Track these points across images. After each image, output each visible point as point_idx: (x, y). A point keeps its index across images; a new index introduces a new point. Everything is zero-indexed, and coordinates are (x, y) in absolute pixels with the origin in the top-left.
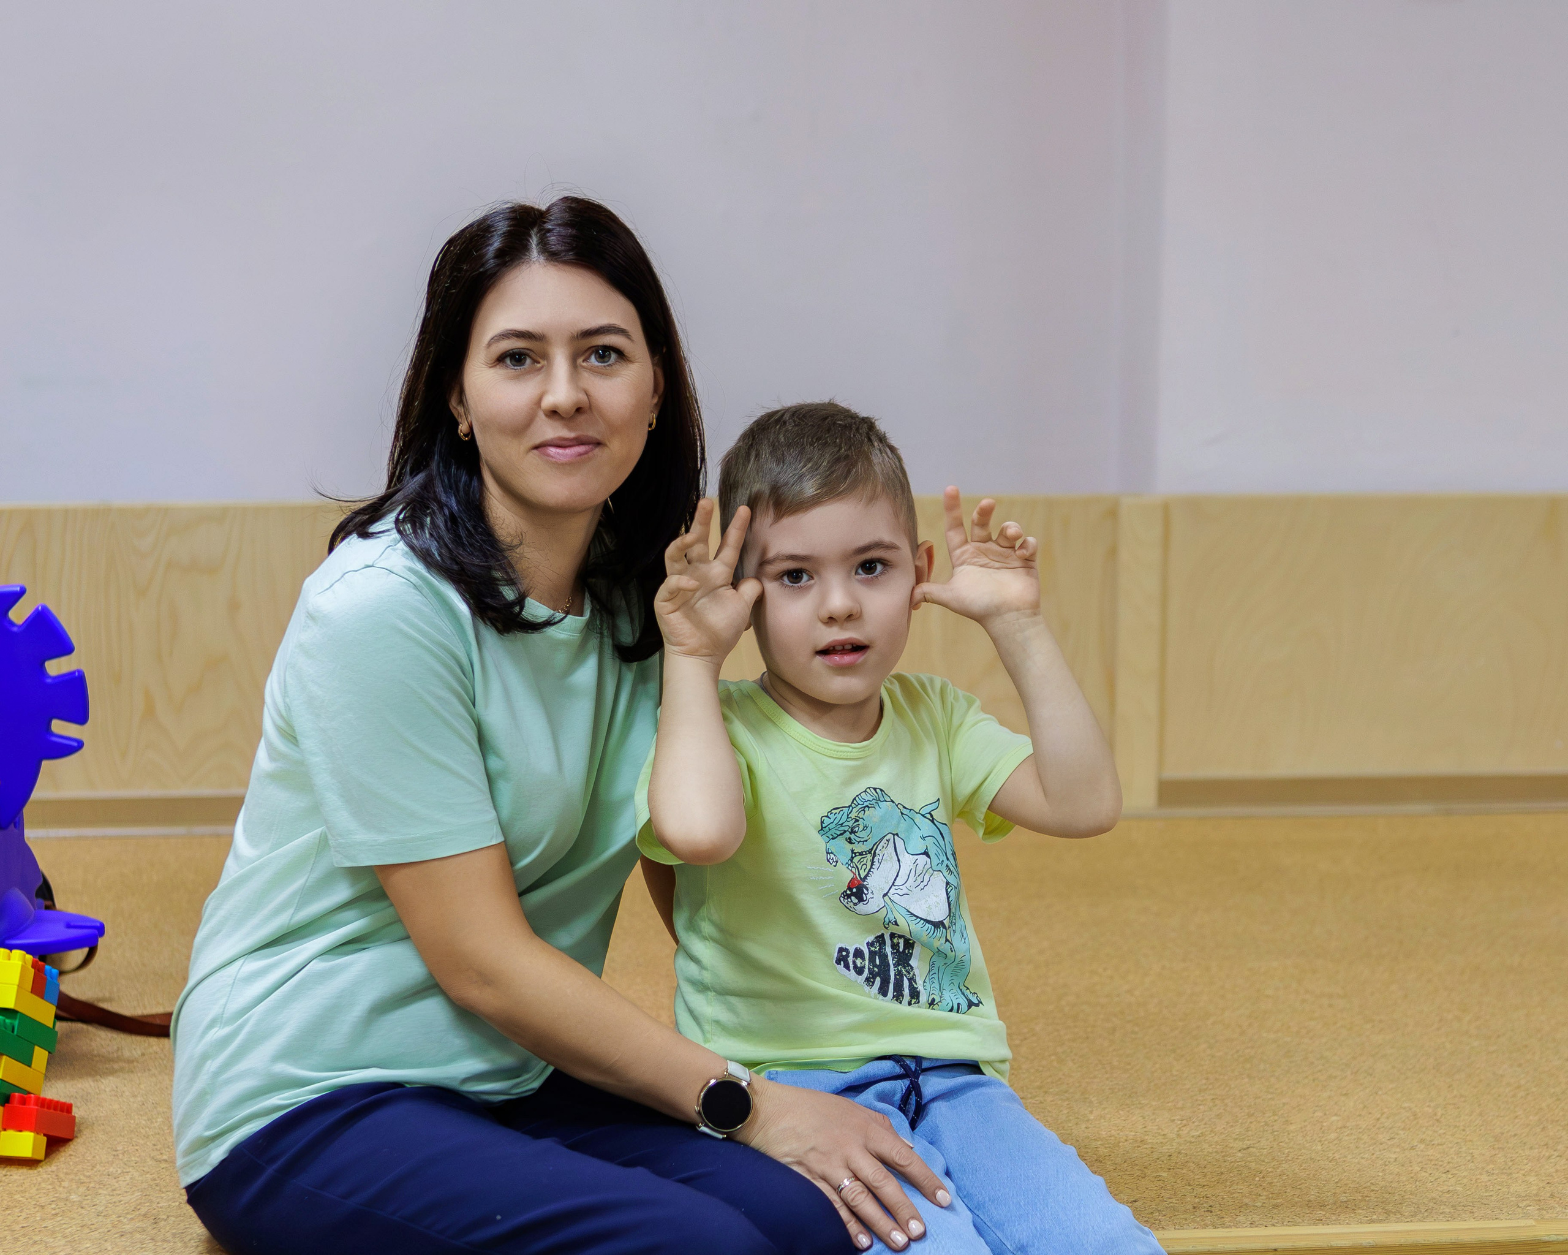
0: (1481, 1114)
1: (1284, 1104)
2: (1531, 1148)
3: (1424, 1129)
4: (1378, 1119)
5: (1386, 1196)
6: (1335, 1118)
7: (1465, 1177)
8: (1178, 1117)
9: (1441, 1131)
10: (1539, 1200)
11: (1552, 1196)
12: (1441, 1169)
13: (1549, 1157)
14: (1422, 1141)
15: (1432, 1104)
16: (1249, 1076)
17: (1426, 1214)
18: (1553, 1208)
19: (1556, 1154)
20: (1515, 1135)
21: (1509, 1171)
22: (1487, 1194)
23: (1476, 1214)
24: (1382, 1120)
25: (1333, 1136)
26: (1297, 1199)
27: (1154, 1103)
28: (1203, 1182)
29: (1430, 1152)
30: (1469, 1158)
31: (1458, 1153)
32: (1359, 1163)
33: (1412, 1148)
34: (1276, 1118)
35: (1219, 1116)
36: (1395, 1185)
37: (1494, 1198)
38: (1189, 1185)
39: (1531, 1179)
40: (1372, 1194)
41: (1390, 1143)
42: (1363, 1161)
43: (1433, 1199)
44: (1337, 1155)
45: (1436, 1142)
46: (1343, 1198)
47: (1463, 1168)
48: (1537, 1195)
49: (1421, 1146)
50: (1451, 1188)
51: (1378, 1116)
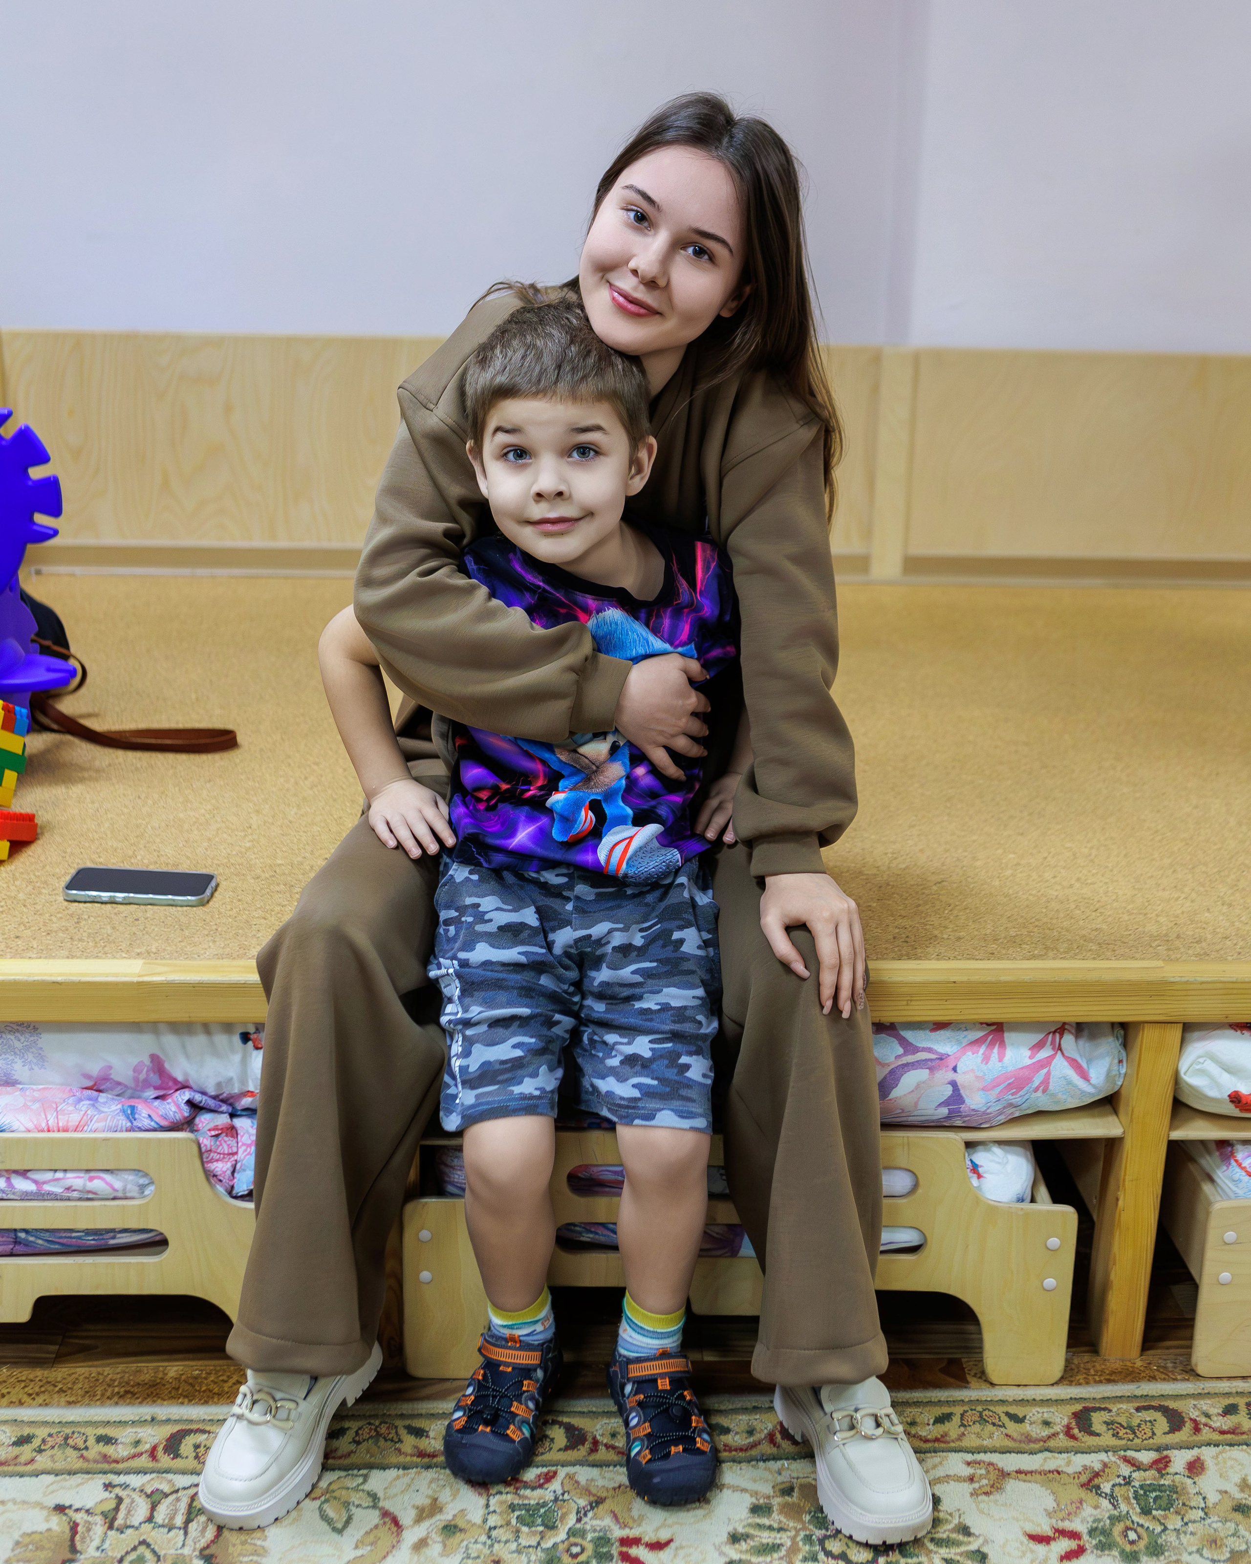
0: (1126, 856)
1: (974, 841)
2: (1164, 890)
3: (1080, 869)
4: (1046, 858)
5: (1047, 931)
6: (1012, 856)
7: (1110, 916)
8: (890, 850)
9: (1094, 871)
10: (1168, 941)
11: (1178, 937)
12: (1092, 907)
13: (1177, 899)
14: (1078, 879)
15: (1089, 845)
16: (949, 814)
17: (1077, 951)
18: (1178, 949)
19: (1183, 896)
20: (1152, 877)
21: (1144, 911)
22: (1126, 933)
23: (1117, 952)
24: (1049, 859)
25: (1009, 872)
26: (976, 933)
27: (873, 837)
28: (903, 913)
29: (1083, 891)
30: (1114, 897)
31: (1106, 893)
32: (1027, 899)
33: (1071, 886)
34: (966, 854)
35: (922, 851)
36: (1054, 921)
37: (1132, 937)
38: (892, 915)
39: (1162, 919)
40: (1036, 930)
41: (1053, 881)
42: (1031, 898)
43: (1084, 936)
44: (1011, 891)
45: (1089, 881)
46: (1012, 933)
47: (1109, 907)
48: (1166, 935)
49: (1077, 885)
50: (1098, 926)
51: (1046, 855)
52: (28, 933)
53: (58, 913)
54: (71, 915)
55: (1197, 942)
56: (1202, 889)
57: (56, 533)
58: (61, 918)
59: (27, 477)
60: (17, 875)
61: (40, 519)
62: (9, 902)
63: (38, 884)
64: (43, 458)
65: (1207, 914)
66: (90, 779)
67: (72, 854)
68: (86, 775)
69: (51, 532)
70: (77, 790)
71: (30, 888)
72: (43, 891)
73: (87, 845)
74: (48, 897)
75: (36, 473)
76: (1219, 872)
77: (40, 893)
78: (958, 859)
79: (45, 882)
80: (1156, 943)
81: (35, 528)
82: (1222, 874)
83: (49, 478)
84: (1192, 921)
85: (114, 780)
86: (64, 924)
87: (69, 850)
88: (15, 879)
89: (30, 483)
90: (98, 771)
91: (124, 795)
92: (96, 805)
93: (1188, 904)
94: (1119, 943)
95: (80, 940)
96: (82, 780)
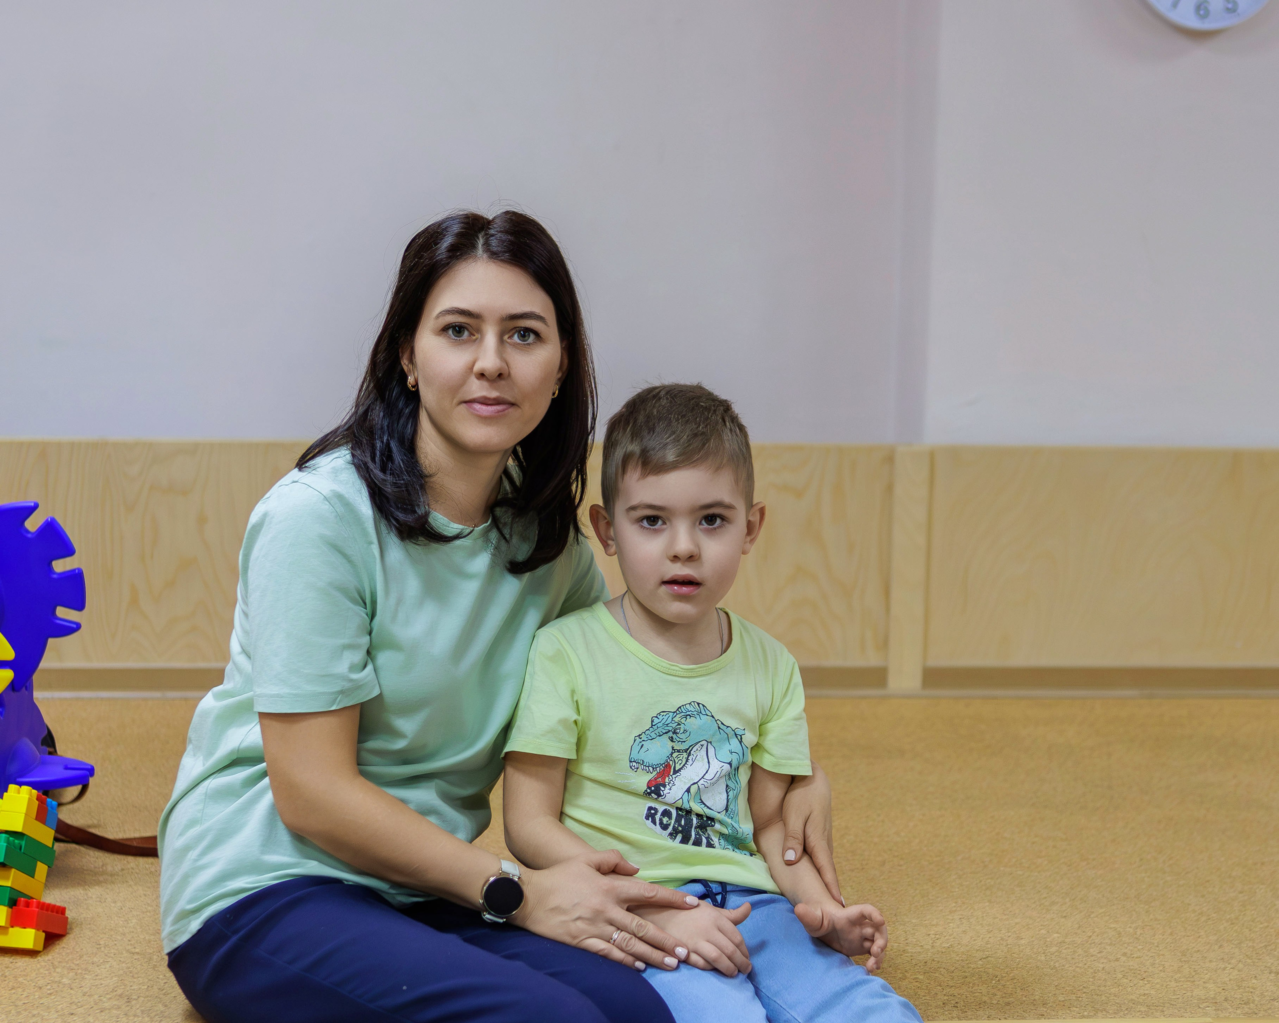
0: (1171, 934)
1: (1017, 923)
2: (1211, 961)
3: (1126, 945)
4: (1090, 937)
5: (1095, 997)
6: (1056, 935)
7: (1157, 983)
8: (933, 932)
9: (1140, 947)
10: (1216, 1003)
11: (1226, 1000)
12: (1139, 977)
13: (1224, 969)
14: (1125, 954)
15: (1134, 925)
16: (990, 901)
17: (1126, 1012)
18: (1226, 1009)
19: (1230, 966)
20: (1199, 951)
21: (1192, 979)
22: (1174, 997)
23: (1166, 1013)
24: (1093, 937)
25: (1054, 949)
26: (1024, 998)
27: (914, 921)
28: (951, 983)
29: (1131, 963)
30: (1161, 968)
31: (1153, 964)
32: (1074, 971)
33: (1117, 960)
34: (1010, 934)
35: (964, 932)
36: (1102, 988)
37: (1180, 1000)
38: (940, 986)
39: (1209, 986)
40: (1084, 995)
41: (1099, 955)
42: (1078, 969)
43: (1132, 1000)
44: (1057, 965)
45: (1135, 956)
46: (1061, 998)
47: (1156, 976)
48: (1214, 998)
49: (1124, 959)
50: (1146, 992)
51: (1090, 934)
52: (81, 1010)
53: (107, 994)
54: (121, 996)
55: (1245, 1004)
56: (1249, 961)
57: (78, 627)
58: (110, 998)
59: (50, 569)
60: (56, 963)
61: (62, 612)
62: (55, 986)
63: (80, 971)
64: (68, 550)
65: (1254, 981)
66: (106, 881)
67: (106, 946)
68: (101, 879)
69: (75, 626)
70: (95, 892)
71: (71, 974)
72: (86, 976)
73: (119, 938)
74: (92, 981)
75: (60, 566)
76: (1266, 946)
77: (83, 978)
78: (1002, 939)
79: (86, 969)
80: (1205, 1005)
81: (58, 622)
82: (1269, 948)
83: (74, 570)
84: (1239, 987)
85: (131, 883)
86: (115, 1003)
87: (102, 942)
88: (55, 967)
89: (55, 576)
90: (112, 875)
91: (145, 895)
92: (119, 904)
93: (1236, 972)
94: (1167, 1005)
95: (135, 1016)
96: (99, 883)
